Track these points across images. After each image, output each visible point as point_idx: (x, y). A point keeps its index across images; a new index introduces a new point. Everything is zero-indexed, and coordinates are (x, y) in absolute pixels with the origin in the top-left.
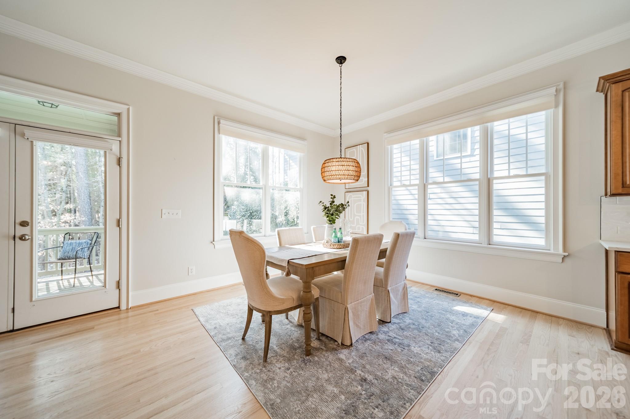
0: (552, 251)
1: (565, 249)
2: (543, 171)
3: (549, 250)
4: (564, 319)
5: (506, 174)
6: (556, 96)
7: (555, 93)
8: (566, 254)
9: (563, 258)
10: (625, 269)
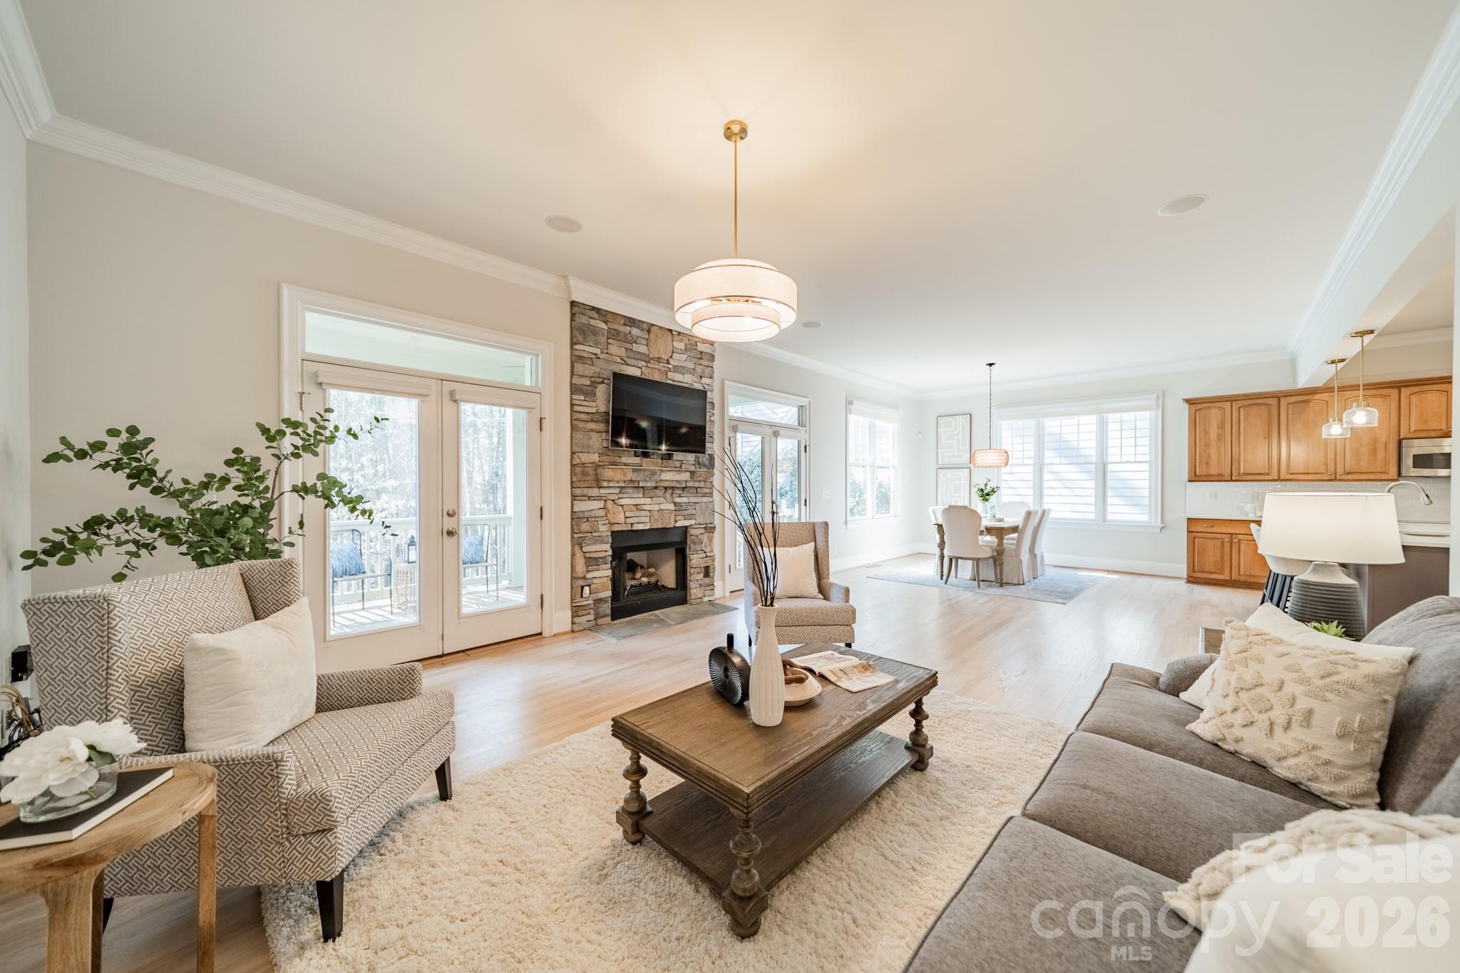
0: (1153, 524)
1: (1162, 521)
2: (1146, 458)
5: (1119, 459)
6: (1157, 401)
7: (1157, 399)
8: (1164, 525)
9: (1161, 529)
10: (1193, 529)
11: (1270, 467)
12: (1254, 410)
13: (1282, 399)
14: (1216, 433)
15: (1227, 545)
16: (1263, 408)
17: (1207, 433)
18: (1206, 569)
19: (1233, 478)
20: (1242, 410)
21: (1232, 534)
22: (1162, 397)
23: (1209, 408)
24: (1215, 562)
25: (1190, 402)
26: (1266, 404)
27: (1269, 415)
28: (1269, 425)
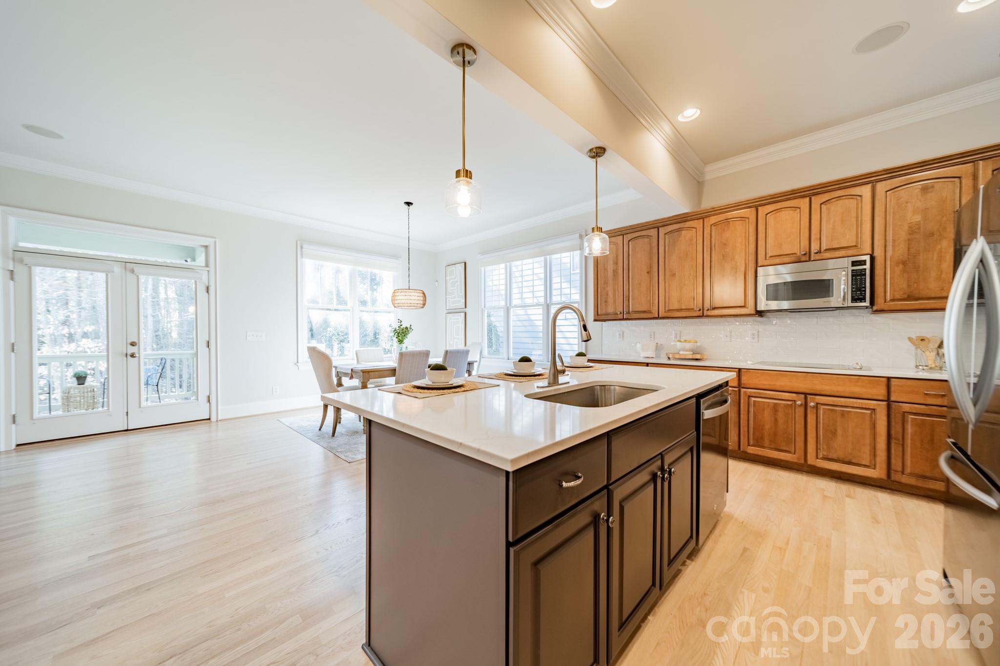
12: (641, 242)
13: (660, 229)
16: (646, 240)
19: (625, 317)
20: (631, 243)
26: (648, 236)
27: (651, 248)
28: (651, 258)
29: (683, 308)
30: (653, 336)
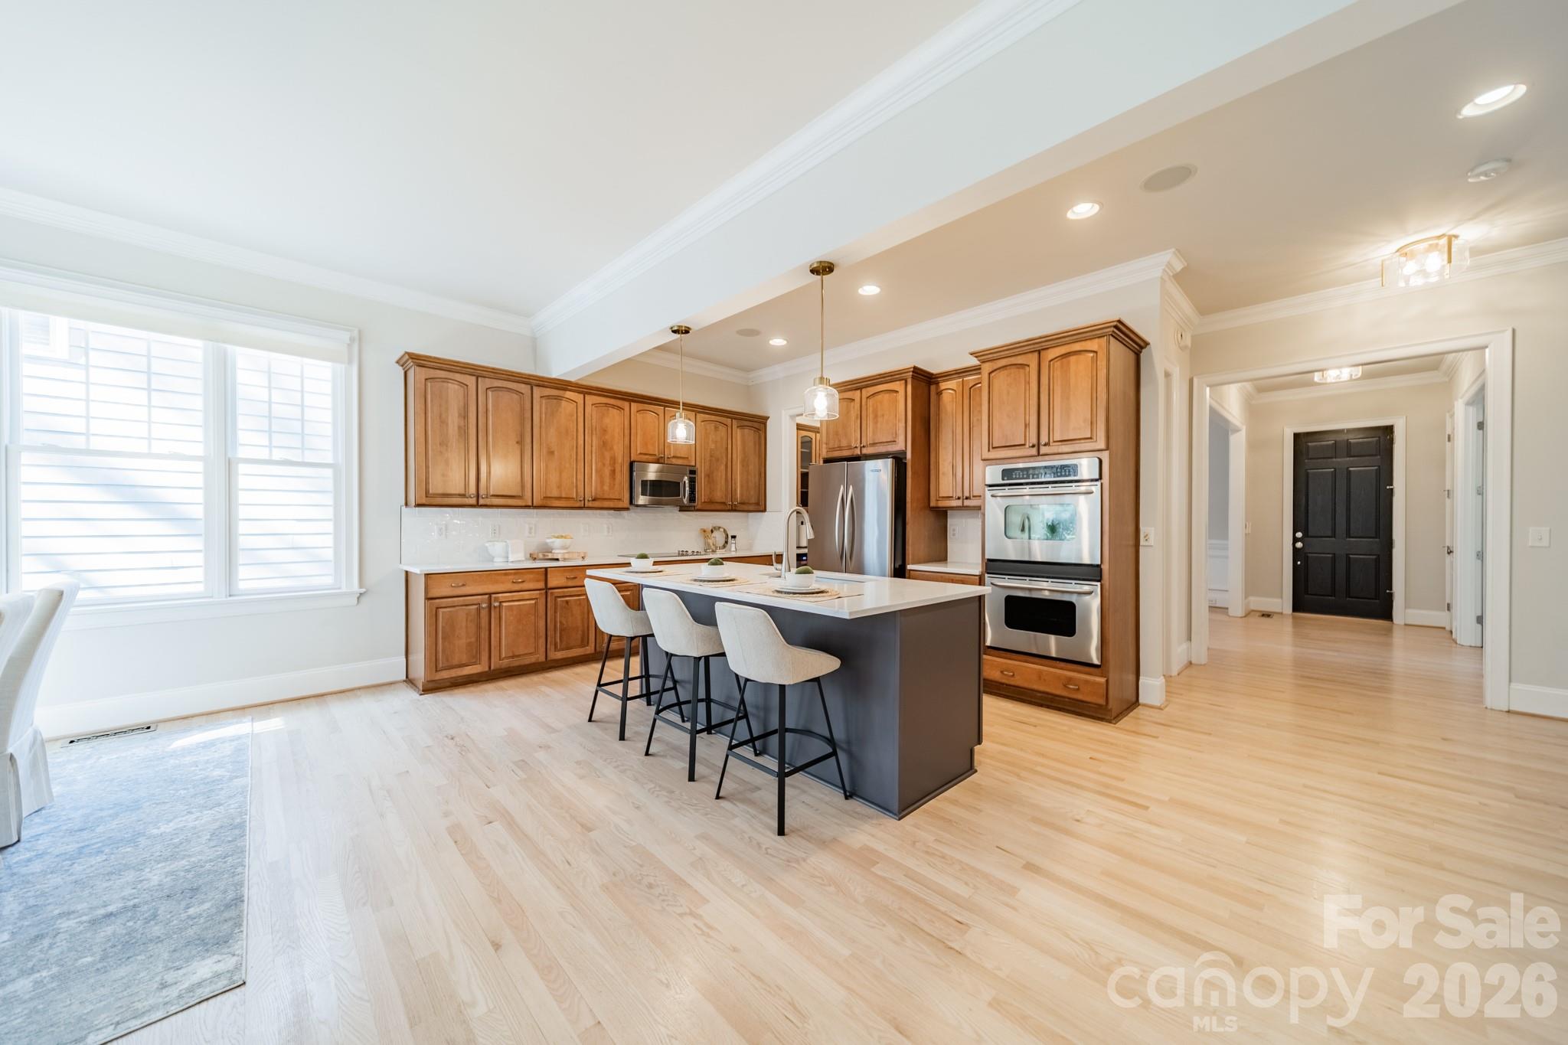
0: (344, 590)
1: (361, 584)
2: (330, 461)
3: (340, 588)
4: (359, 688)
5: (263, 454)
6: (350, 346)
7: (349, 342)
8: (364, 590)
9: (358, 598)
10: (434, 593)
11: (523, 487)
12: (506, 397)
13: (535, 388)
14: (456, 424)
15: (484, 613)
16: (515, 396)
17: (443, 422)
18: (456, 662)
19: (481, 502)
20: (490, 393)
21: (490, 594)
22: (359, 340)
23: (445, 380)
24: (469, 644)
25: (414, 361)
26: (518, 392)
27: (522, 409)
28: (522, 424)
29: (564, 496)
30: (497, 532)
